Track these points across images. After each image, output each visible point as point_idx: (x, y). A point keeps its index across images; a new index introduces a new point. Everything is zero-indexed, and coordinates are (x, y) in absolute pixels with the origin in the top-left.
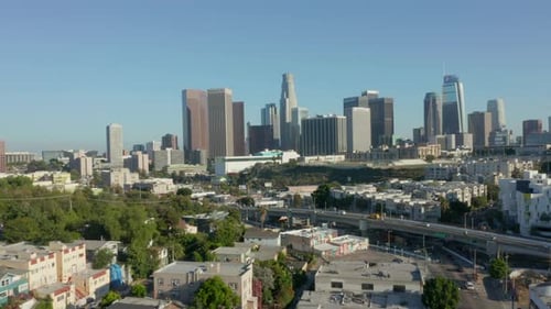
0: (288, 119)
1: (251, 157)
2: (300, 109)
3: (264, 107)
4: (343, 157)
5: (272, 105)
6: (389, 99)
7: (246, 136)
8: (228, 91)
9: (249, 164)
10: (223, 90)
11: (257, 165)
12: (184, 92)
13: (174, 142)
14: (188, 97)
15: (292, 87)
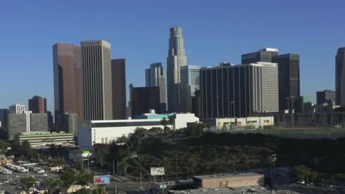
0: (177, 80)
1: (130, 120)
2: (190, 67)
3: (149, 67)
4: (271, 120)
5: (158, 65)
6: (294, 56)
7: (128, 99)
8: (106, 44)
9: (127, 131)
10: (99, 42)
11: (137, 132)
12: (55, 47)
13: (41, 106)
14: (60, 53)
15: (181, 43)
